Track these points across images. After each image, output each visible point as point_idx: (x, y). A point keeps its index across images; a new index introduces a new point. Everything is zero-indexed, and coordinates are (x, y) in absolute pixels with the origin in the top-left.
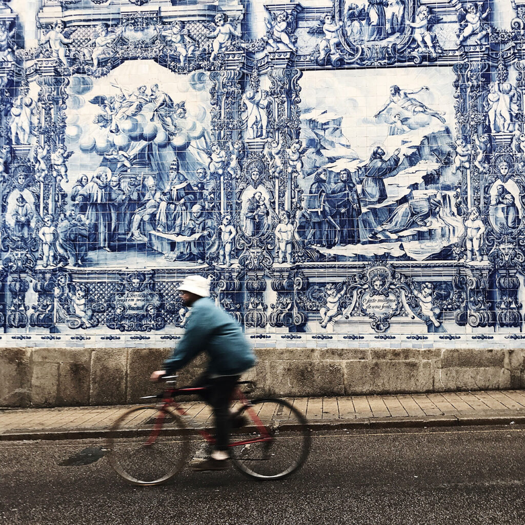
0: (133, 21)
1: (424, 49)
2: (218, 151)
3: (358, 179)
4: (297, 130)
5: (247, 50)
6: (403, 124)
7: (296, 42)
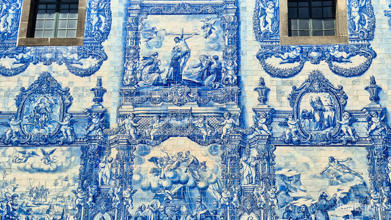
0: (175, 115)
1: (348, 136)
2: (226, 191)
3: (312, 211)
4: (273, 180)
5: (243, 133)
6: (337, 179)
7: (272, 130)
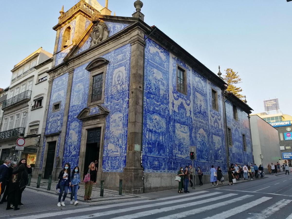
0: (201, 122)
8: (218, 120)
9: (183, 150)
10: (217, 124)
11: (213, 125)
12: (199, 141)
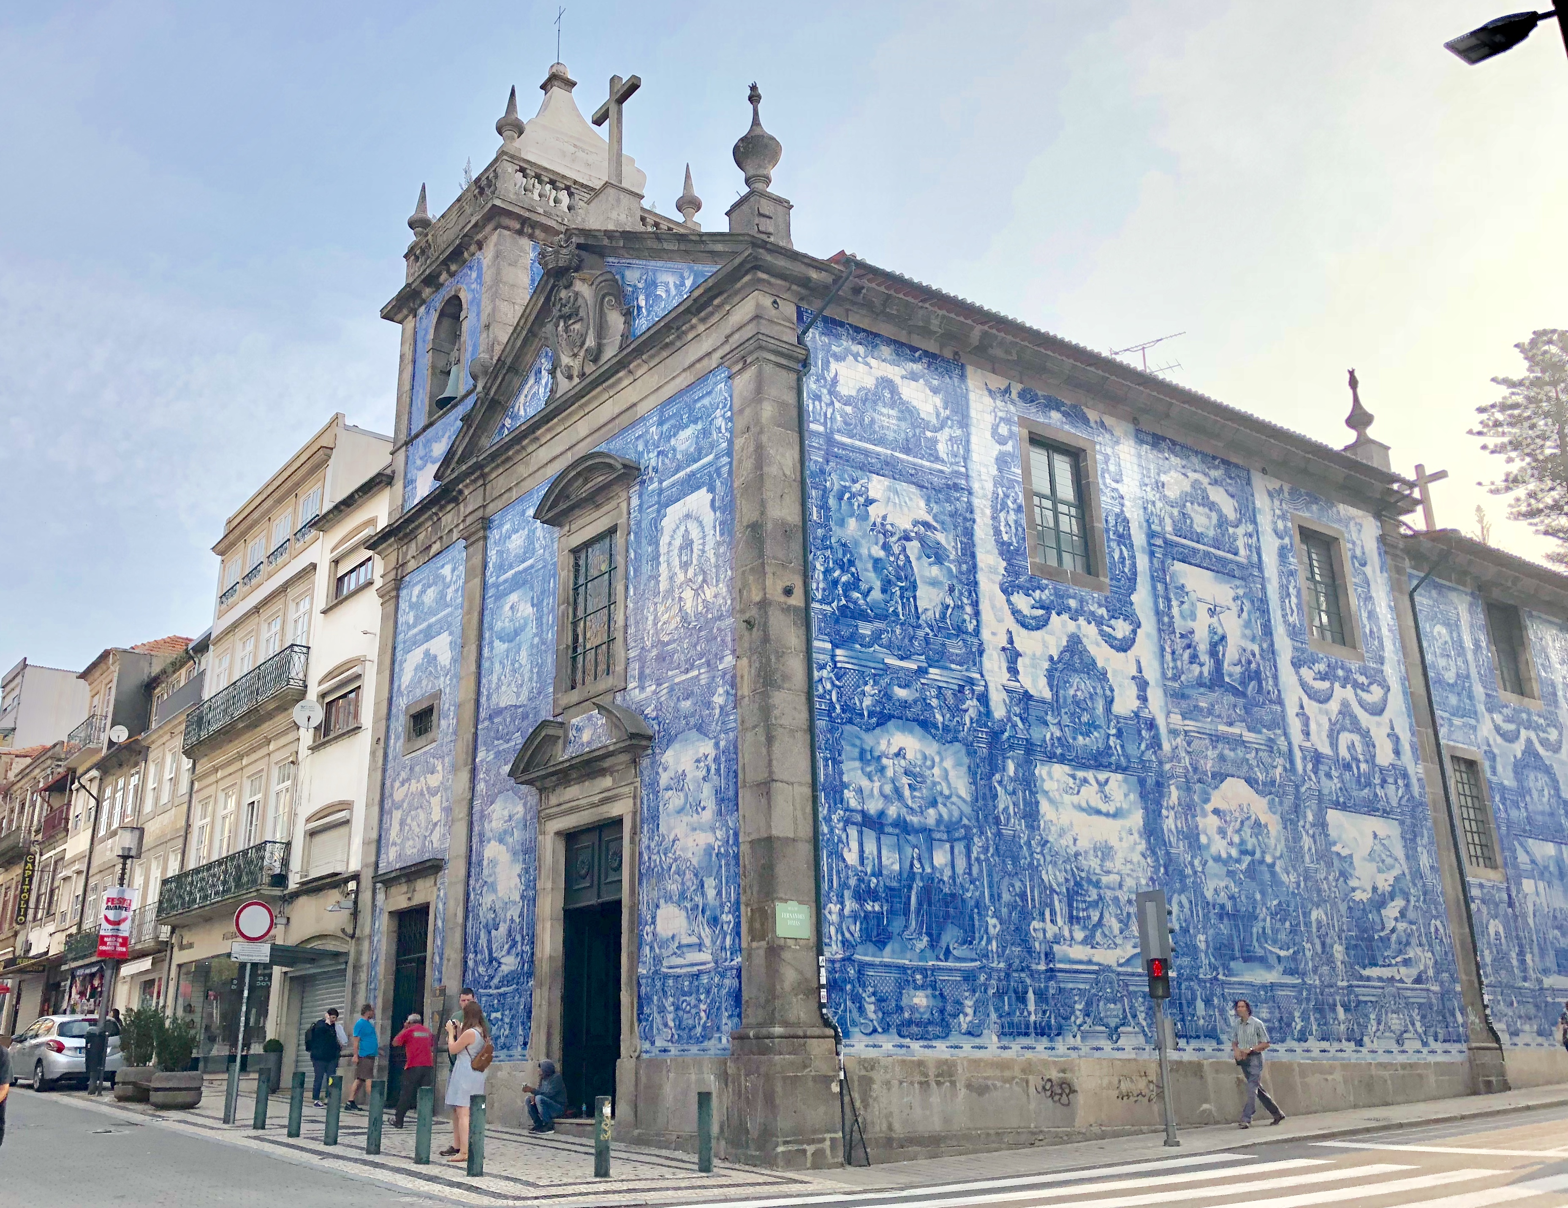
0: (1227, 740)
2: (1292, 872)
3: (1368, 909)
4: (1331, 860)
5: (1295, 782)
6: (1383, 865)
7: (1320, 782)
8: (1364, 718)
9: (1101, 917)
10: (1356, 738)
11: (1325, 749)
12: (1218, 859)
